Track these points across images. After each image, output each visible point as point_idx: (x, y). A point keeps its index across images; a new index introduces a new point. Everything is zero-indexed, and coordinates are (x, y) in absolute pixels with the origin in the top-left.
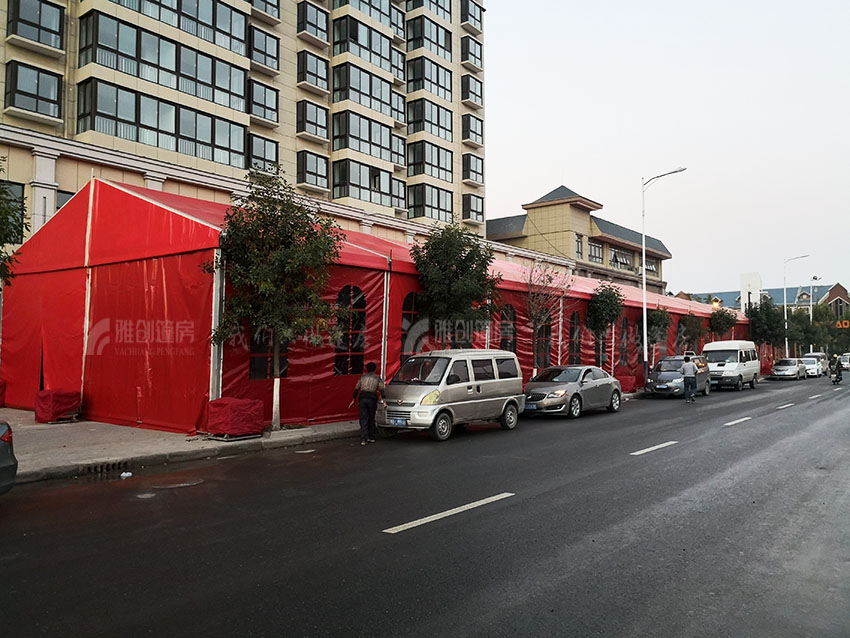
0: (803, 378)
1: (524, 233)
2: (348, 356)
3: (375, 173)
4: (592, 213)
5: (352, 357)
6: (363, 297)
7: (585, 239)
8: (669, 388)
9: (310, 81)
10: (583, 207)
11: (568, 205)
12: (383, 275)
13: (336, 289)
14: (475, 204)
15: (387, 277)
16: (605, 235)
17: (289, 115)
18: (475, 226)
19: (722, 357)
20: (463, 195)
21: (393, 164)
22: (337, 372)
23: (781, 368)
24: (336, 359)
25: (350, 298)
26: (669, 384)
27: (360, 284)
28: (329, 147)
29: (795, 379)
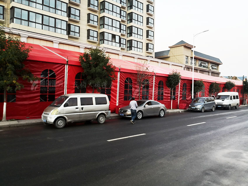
1: (169, 56)
2: (47, 95)
3: (114, 36)
4: (192, 49)
5: (49, 95)
6: (54, 74)
7: (189, 58)
8: (196, 108)
9: (91, 7)
10: (188, 47)
11: (183, 46)
12: (65, 66)
13: (41, 70)
14: (150, 46)
15: (66, 67)
17: (84, 18)
18: (151, 53)
19: (225, 97)
20: (146, 43)
21: (120, 33)
22: (41, 101)
24: (41, 96)
25: (48, 74)
27: (53, 69)
28: (99, 28)
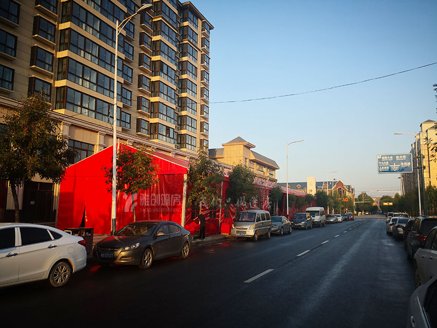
0: (336, 223)
1: (223, 156)
3: (168, 129)
4: (251, 149)
7: (248, 160)
9: (144, 88)
10: (248, 146)
11: (242, 145)
16: (256, 159)
19: (313, 213)
20: (200, 139)
21: (175, 125)
23: (329, 218)
26: (300, 224)
29: (334, 223)
